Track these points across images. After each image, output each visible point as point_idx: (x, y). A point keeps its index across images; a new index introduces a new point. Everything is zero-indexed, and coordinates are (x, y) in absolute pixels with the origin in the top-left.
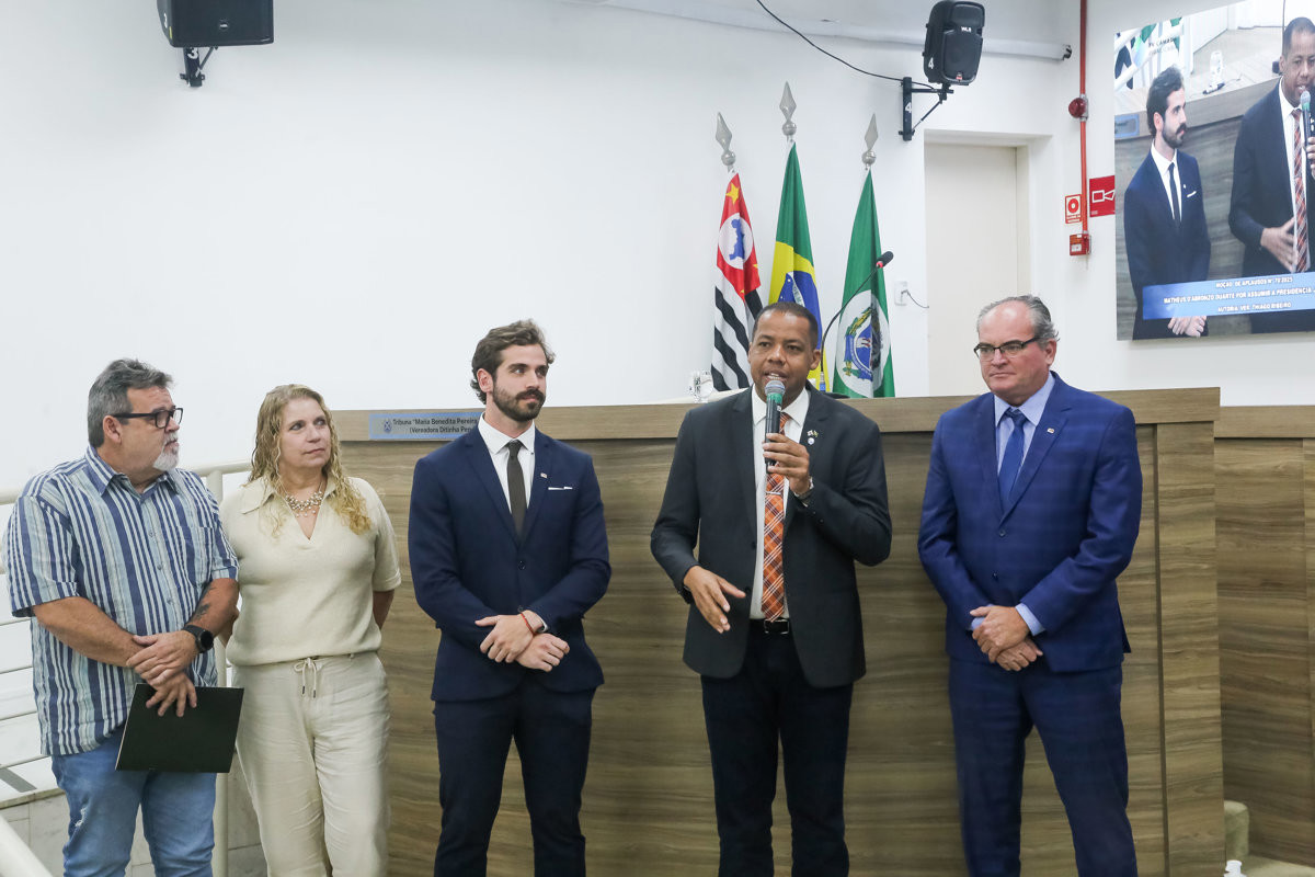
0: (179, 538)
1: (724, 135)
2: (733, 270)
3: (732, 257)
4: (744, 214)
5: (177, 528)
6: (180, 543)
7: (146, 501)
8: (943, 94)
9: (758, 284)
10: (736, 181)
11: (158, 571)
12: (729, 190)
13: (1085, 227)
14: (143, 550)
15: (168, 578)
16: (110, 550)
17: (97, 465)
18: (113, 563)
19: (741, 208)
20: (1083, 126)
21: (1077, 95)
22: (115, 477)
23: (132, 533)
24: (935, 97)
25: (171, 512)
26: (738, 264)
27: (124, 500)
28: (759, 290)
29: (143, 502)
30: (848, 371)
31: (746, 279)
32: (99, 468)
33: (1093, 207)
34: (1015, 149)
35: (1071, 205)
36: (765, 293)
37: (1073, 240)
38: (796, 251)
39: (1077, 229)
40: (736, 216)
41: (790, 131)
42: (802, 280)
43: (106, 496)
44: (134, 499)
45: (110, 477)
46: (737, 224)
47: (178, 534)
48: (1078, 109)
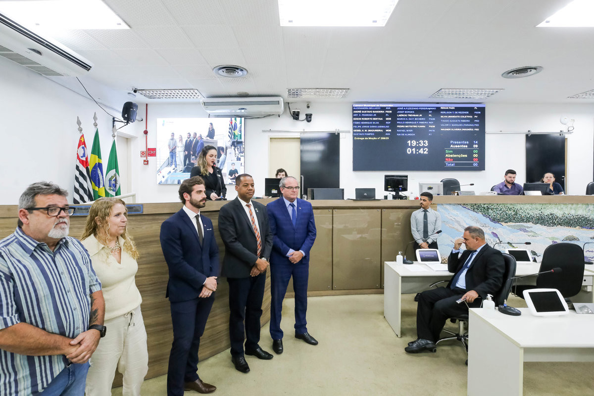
0: (76, 273)
1: (79, 123)
2: (83, 161)
3: (82, 157)
4: (85, 146)
5: (75, 268)
6: (77, 275)
7: (57, 255)
8: (127, 123)
9: (89, 165)
10: (83, 136)
11: (67, 293)
12: (81, 138)
13: (147, 158)
14: (59, 283)
15: (73, 296)
16: (40, 288)
17: (25, 239)
18: (42, 295)
19: (84, 143)
20: (146, 136)
21: (145, 129)
22: (38, 245)
23: (52, 275)
24: (126, 124)
25: (70, 259)
26: (84, 159)
27: (45, 258)
28: (89, 167)
29: (54, 257)
30: (110, 189)
31: (85, 163)
32: (27, 241)
33: (149, 154)
34: (127, 139)
35: (143, 153)
36: (91, 168)
37: (145, 161)
38: (99, 157)
39: (145, 159)
40: (83, 146)
41: (96, 125)
42: (100, 165)
43: (32, 256)
44: (49, 255)
45: (36, 245)
46: (83, 148)
47: (76, 271)
48: (146, 132)
